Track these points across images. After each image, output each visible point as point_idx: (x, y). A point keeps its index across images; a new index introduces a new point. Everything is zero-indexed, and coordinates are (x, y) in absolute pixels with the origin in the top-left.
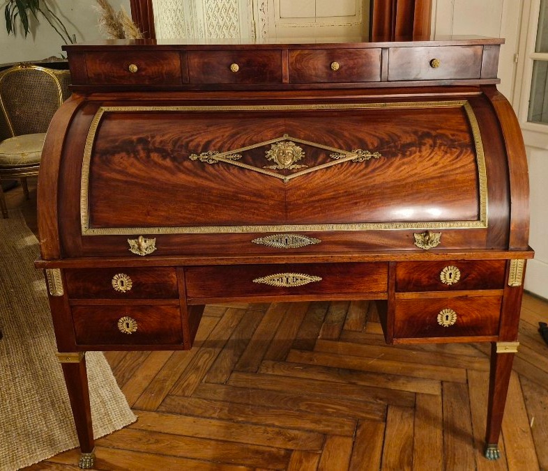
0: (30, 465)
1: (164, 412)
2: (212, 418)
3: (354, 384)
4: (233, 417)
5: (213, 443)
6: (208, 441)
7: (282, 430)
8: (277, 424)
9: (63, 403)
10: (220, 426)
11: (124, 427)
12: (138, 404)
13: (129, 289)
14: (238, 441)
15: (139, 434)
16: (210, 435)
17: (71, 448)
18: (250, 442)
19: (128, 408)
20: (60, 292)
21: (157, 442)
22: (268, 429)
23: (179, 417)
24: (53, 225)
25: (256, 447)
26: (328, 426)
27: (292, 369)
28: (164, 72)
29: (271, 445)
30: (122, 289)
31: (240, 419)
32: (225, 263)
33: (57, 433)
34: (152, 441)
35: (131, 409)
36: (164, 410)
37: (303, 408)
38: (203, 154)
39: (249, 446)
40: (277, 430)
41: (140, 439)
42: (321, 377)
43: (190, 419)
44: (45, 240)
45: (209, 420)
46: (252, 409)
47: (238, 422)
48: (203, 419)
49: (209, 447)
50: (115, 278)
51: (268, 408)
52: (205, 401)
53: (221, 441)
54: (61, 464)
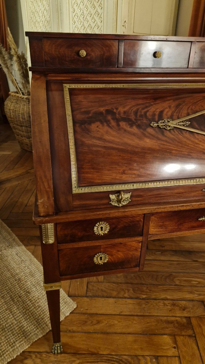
0: (15, 357)
1: (91, 297)
2: (125, 298)
3: (196, 261)
4: (138, 295)
5: (136, 318)
6: (132, 317)
7: (175, 302)
8: (169, 297)
9: (20, 297)
10: (134, 304)
11: (71, 313)
12: (72, 292)
13: (106, 232)
14: (151, 314)
15: (83, 317)
16: (130, 312)
17: (40, 337)
18: (159, 314)
19: (66, 296)
20: (51, 241)
21: (99, 322)
22: (166, 302)
23: (103, 299)
24: (49, 187)
25: (165, 318)
26: (200, 295)
27: (155, 254)
28: (105, 57)
29: (174, 315)
30: (101, 233)
31: (144, 296)
32: (184, 208)
33: (25, 324)
34: (95, 322)
35: (68, 296)
36: (91, 295)
37: (177, 283)
38: (161, 121)
39: (161, 318)
40: (171, 302)
41: (86, 322)
42: (174, 258)
43: (111, 300)
44: (42, 200)
45: (124, 300)
46: (147, 288)
47: (143, 299)
48: (120, 300)
49: (135, 322)
50: (97, 225)
51: (157, 285)
52: (114, 285)
53: (141, 316)
54: (38, 352)
